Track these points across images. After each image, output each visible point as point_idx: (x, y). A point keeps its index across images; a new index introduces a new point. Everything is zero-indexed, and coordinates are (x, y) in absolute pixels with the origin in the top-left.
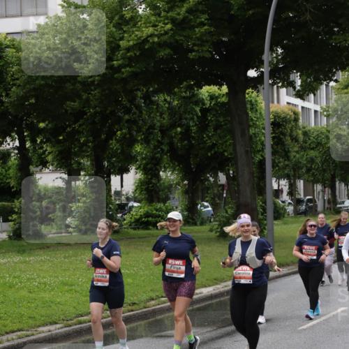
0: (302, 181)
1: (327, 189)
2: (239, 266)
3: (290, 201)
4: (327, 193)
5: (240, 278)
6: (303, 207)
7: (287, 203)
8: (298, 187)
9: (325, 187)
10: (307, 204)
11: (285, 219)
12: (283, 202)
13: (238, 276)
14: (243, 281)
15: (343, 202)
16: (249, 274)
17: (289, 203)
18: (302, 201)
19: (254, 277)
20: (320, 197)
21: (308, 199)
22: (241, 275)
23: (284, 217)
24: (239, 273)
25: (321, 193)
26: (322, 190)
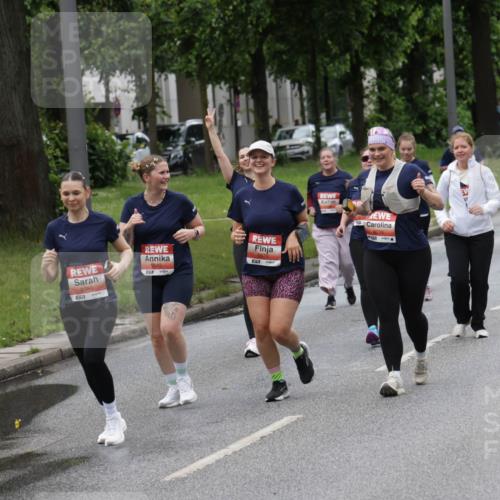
0: (172, 78)
1: (242, 97)
2: (373, 211)
3: (140, 135)
4: (242, 106)
5: (375, 233)
6: (178, 151)
7: (132, 139)
8: (163, 94)
9: (237, 93)
10: (188, 142)
11: (126, 184)
12: (122, 137)
13: (371, 229)
14: (380, 239)
15: (290, 134)
16: (390, 226)
17: (139, 141)
18: (176, 134)
19: (398, 231)
20: (226, 120)
21: (192, 128)
22: (376, 228)
23: (124, 177)
24: (373, 225)
25: (227, 109)
26: (229, 101)
